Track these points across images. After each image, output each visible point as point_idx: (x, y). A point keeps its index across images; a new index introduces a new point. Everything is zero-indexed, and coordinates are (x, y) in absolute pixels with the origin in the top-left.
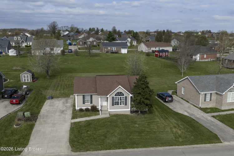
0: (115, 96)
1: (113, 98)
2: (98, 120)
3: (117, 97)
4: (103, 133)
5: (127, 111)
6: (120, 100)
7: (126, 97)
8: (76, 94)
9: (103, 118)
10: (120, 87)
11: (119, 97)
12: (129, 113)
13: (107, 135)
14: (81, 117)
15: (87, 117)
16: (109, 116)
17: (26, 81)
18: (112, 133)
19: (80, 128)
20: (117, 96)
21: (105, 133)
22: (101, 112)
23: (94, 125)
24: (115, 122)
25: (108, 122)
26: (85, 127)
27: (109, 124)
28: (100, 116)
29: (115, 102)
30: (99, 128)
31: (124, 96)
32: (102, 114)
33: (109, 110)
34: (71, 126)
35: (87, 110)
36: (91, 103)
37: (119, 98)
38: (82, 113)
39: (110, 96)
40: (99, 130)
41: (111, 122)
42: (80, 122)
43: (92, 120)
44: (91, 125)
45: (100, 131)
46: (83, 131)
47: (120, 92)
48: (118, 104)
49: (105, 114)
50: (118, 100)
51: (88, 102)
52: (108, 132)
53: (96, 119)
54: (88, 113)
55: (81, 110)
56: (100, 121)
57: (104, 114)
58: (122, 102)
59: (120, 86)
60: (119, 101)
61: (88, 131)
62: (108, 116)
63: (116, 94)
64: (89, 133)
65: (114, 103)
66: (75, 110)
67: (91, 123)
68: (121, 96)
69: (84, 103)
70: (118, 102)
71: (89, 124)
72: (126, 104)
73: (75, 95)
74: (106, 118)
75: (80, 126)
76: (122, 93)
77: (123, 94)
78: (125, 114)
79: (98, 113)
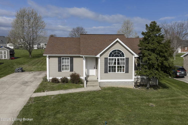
0: (110, 56)
1: (106, 59)
2: (81, 94)
3: (112, 59)
4: (89, 118)
5: (129, 82)
6: (118, 63)
7: (127, 59)
8: (48, 55)
9: (90, 91)
10: (117, 41)
11: (117, 58)
12: (132, 86)
13: (97, 121)
14: (53, 89)
15: (62, 89)
16: (100, 89)
17: (3, 58)
18: (108, 118)
19: (44, 106)
20: (113, 56)
21: (93, 117)
22: (86, 84)
23: (72, 102)
24: (112, 99)
25: (98, 97)
26: (54, 104)
27: (101, 100)
28: (85, 89)
29: (110, 67)
30: (81, 107)
31: (124, 57)
32: (88, 86)
33: (99, 81)
34: (28, 103)
35: (64, 80)
36: (72, 70)
37: (115, 61)
38: (56, 85)
39: (101, 55)
40: (81, 112)
41: (103, 97)
42: (47, 97)
43: (70, 94)
44: (65, 102)
45: (83, 113)
46: (47, 113)
47: (118, 50)
48: (115, 71)
49: (93, 86)
50: (115, 63)
51: (66, 69)
52: (99, 114)
53: (76, 93)
54: (66, 85)
55: (55, 80)
56: (83, 96)
57: (91, 86)
58: (121, 67)
59: (118, 39)
60: (117, 65)
61: (58, 112)
62: (97, 88)
63: (111, 53)
64: (59, 116)
65: (109, 69)
66: (45, 81)
67: (67, 98)
68: (120, 58)
69: (60, 70)
70: (115, 67)
71: (63, 101)
72: (127, 72)
73: (46, 56)
74: (95, 91)
75: (45, 103)
76: (121, 51)
77: (123, 53)
78: (126, 87)
79: (82, 85)
